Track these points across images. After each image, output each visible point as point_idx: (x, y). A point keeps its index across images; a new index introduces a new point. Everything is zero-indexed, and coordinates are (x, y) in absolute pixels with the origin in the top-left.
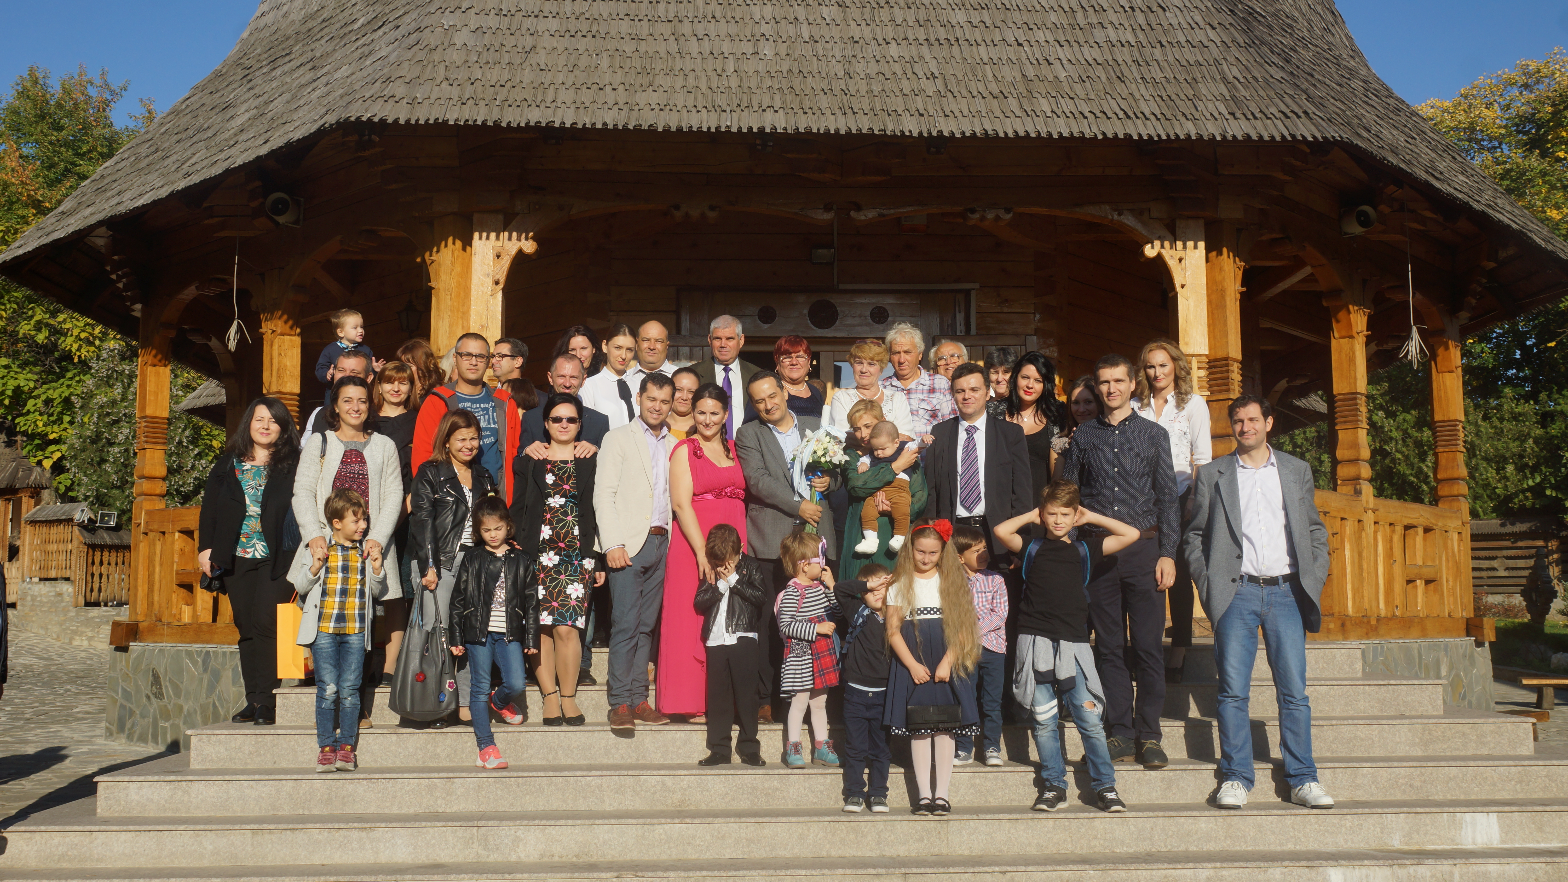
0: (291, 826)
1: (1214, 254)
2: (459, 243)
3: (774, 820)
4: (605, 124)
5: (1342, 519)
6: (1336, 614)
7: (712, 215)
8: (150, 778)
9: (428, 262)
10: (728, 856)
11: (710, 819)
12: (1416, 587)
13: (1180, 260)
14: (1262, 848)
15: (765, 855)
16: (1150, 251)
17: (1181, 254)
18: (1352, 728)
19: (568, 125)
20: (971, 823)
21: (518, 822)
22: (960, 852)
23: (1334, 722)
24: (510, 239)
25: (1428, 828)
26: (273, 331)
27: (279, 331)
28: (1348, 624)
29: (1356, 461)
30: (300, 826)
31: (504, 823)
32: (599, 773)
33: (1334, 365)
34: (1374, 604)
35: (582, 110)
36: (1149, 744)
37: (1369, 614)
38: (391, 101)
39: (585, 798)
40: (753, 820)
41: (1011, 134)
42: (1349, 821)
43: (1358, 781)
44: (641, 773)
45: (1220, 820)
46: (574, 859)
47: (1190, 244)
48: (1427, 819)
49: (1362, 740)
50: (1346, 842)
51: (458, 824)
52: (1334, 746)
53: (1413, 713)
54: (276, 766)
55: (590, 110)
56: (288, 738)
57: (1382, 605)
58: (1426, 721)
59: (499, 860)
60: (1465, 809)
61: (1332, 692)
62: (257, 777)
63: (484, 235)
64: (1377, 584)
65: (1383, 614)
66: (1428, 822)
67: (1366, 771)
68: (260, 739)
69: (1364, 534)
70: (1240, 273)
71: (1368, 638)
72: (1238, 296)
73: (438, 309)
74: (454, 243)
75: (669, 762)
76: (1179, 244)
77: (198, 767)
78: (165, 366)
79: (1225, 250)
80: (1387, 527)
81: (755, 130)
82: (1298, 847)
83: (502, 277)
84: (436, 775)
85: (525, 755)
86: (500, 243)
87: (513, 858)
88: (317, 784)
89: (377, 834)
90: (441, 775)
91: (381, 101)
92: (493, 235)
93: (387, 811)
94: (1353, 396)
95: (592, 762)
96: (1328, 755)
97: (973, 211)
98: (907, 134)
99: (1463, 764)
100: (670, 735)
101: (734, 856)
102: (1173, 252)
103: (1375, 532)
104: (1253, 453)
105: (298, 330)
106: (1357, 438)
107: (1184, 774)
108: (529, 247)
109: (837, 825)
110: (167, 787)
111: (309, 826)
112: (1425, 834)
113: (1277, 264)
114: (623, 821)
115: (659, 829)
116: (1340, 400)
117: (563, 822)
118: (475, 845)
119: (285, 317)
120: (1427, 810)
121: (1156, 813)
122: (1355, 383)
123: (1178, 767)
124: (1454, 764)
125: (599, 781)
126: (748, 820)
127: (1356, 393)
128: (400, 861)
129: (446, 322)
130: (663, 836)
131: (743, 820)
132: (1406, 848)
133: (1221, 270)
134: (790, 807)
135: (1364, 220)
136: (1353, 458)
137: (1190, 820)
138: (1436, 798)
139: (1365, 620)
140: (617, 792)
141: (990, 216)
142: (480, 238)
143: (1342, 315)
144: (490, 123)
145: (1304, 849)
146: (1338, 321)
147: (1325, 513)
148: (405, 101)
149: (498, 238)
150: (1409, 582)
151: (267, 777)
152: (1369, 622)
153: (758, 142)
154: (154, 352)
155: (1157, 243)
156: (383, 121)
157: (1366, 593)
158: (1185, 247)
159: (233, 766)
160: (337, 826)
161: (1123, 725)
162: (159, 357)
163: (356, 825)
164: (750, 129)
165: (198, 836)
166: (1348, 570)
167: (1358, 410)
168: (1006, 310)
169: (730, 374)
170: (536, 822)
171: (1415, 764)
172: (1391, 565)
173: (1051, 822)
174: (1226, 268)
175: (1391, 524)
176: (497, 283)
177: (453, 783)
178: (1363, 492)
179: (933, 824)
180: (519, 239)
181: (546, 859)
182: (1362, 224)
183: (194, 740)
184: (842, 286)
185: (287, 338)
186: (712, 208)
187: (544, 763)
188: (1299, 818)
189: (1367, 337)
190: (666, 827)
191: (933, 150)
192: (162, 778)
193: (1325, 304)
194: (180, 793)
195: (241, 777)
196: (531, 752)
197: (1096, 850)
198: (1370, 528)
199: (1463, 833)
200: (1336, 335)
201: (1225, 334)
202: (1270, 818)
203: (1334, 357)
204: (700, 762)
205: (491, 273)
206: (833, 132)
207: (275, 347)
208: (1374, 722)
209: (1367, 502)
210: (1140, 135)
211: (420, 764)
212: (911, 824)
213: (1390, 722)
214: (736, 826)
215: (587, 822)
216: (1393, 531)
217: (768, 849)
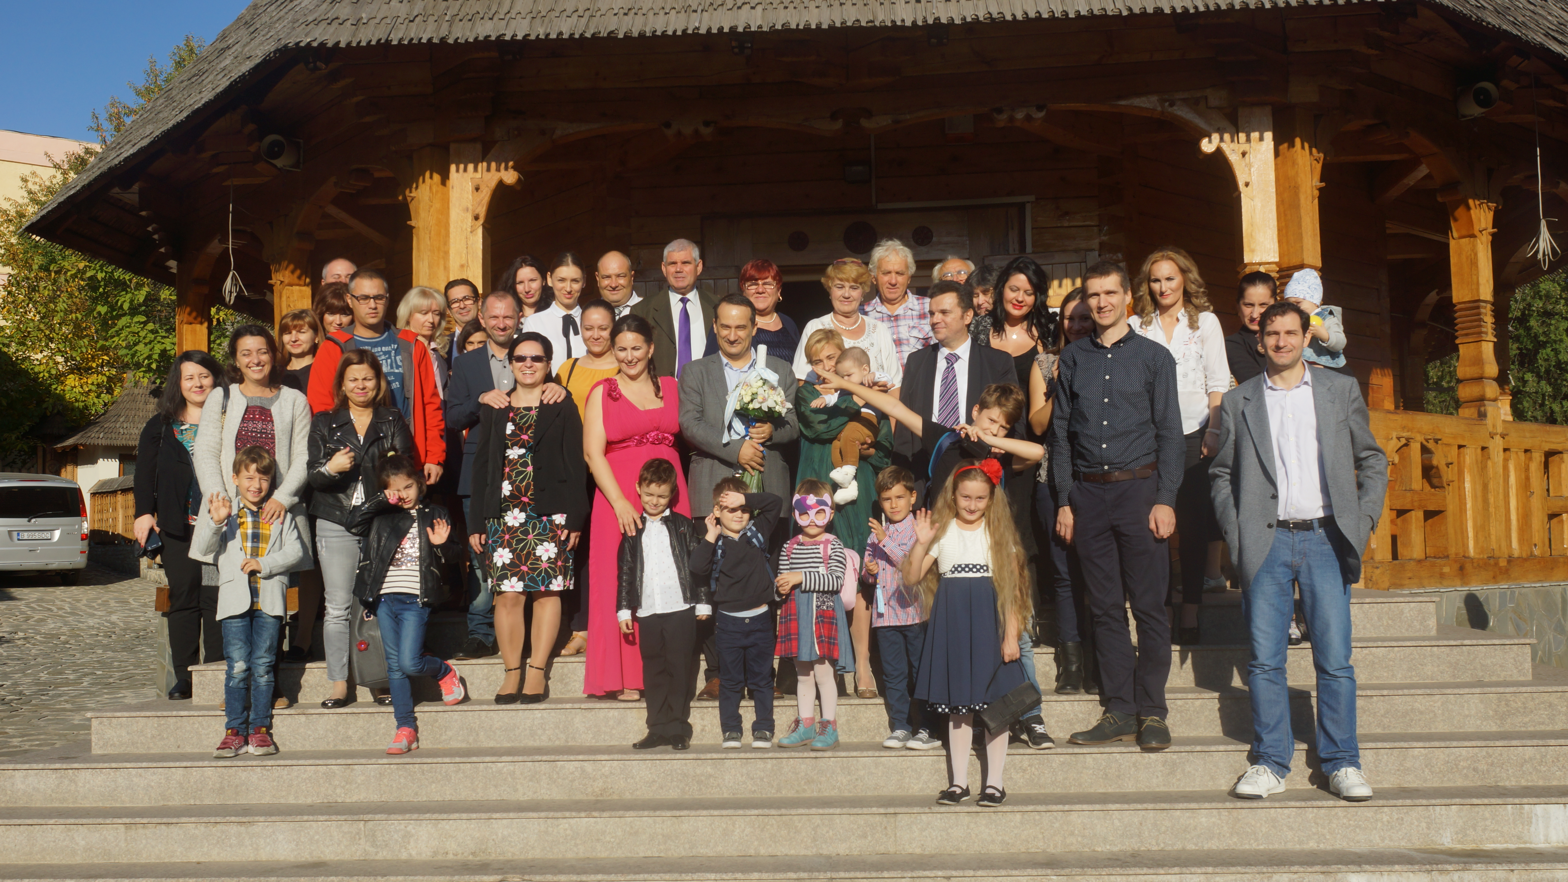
0: (165, 820)
1: (1286, 145)
2: (437, 177)
3: (693, 813)
4: (561, 33)
5: (1460, 447)
6: (1452, 556)
7: (706, 131)
8: (35, 766)
9: (409, 199)
10: (642, 855)
11: (621, 813)
12: (1562, 521)
13: (1244, 154)
14: (1276, 846)
15: (683, 854)
16: (1208, 146)
17: (1245, 147)
18: (1408, 698)
19: (519, 37)
20: (924, 817)
21: (407, 816)
22: (910, 851)
23: (1385, 692)
24: (488, 170)
25: (1488, 823)
26: (282, 282)
27: (286, 281)
28: (1468, 566)
29: (1480, 379)
30: (174, 820)
31: (393, 817)
32: (510, 759)
33: (1453, 269)
34: (1504, 544)
35: (538, 21)
36: (1150, 721)
37: (1497, 554)
38: (335, 24)
39: (496, 786)
40: (669, 813)
41: (1019, 17)
42: (1387, 815)
43: (1408, 764)
44: (557, 758)
45: (1225, 813)
46: (471, 857)
47: (1255, 135)
48: (1487, 812)
49: (1421, 713)
50: (1383, 840)
51: (343, 818)
52: (1386, 721)
53: (1494, 679)
54: (180, 751)
55: (546, 20)
56: (192, 720)
57: (1515, 544)
58: (1501, 690)
59: (389, 857)
60: (1535, 800)
61: (1392, 655)
62: (144, 765)
63: (462, 166)
64: (1508, 520)
65: (1516, 554)
66: (1487, 815)
67: (1418, 753)
68: (163, 721)
69: (1489, 463)
70: (1318, 167)
71: (1496, 582)
72: (1317, 193)
73: (419, 249)
74: (431, 177)
75: (601, 743)
76: (1242, 136)
77: (100, 752)
78: (201, 323)
79: (1298, 141)
80: (1522, 455)
81: (726, 30)
82: (1322, 846)
83: (482, 211)
84: (333, 762)
85: (444, 737)
86: (479, 175)
87: (404, 856)
88: (209, 772)
89: (257, 828)
90: (339, 761)
91: (324, 24)
92: (471, 167)
93: (283, 801)
94: (1476, 304)
95: (516, 744)
96: (1379, 731)
97: (1000, 111)
98: (899, 23)
99: (1541, 743)
100: (602, 714)
101: (649, 854)
102: (1234, 146)
103: (1506, 460)
104: (1285, 374)
105: (308, 280)
106: (1480, 352)
107: (1191, 757)
108: (510, 177)
109: (766, 819)
110: (53, 776)
111: (184, 820)
112: (1484, 830)
113: (1396, 157)
114: (523, 814)
115: (564, 824)
116: (1461, 310)
117: (456, 816)
118: (362, 841)
119: (291, 267)
120: (1486, 801)
121: (1145, 806)
122: (1478, 289)
123: (1182, 749)
124: (1529, 743)
125: (511, 767)
126: (663, 814)
127: (1479, 301)
128: (282, 858)
129: (426, 263)
130: (568, 832)
131: (658, 813)
132: (1459, 847)
133: (1294, 163)
134: (725, 795)
135: (1483, 99)
136: (1476, 376)
137: (1188, 814)
138: (1507, 784)
139: (1492, 561)
140: (531, 780)
141: (1020, 115)
142: (458, 171)
143: (1460, 212)
144: (435, 41)
145: (1329, 848)
146: (1456, 220)
147: (1436, 441)
148: (349, 22)
149: (476, 170)
150: (1552, 516)
151: (155, 765)
152: (1496, 564)
153: (734, 44)
154: (188, 309)
155: (1216, 137)
156: (322, 45)
157: (1493, 531)
158: (1248, 140)
159: (136, 751)
160: (213, 820)
161: (1121, 698)
162: (194, 314)
163: (233, 819)
164: (721, 29)
165: (69, 830)
166: (1469, 505)
167: (1481, 320)
168: (1066, 224)
169: (688, 305)
170: (427, 816)
171: (1479, 743)
172: (1528, 498)
173: (1018, 816)
174: (1300, 161)
175: (1526, 451)
176: (476, 218)
177: (352, 770)
178: (1489, 415)
179: (878, 818)
180: (498, 170)
181: (440, 857)
182: (1481, 104)
183: (95, 723)
184: (880, 206)
185: (295, 288)
186: (707, 124)
187: (464, 745)
188: (1323, 811)
189: (1493, 235)
190: (573, 821)
191: (934, 41)
192: (47, 766)
193: (1439, 199)
194: (66, 782)
195: (128, 765)
196: (449, 733)
197: (1073, 848)
198: (1497, 456)
199: (1532, 829)
200: (1455, 235)
201: (1300, 237)
202: (1286, 811)
203: (1453, 260)
204: (635, 745)
205: (470, 207)
206: (813, 27)
207: (284, 298)
208: (1436, 691)
209: (1494, 426)
210: (1173, 8)
211: (331, 747)
212: (852, 818)
213: (1456, 691)
214: (650, 820)
215: (484, 815)
216: (1531, 459)
217: (687, 846)
